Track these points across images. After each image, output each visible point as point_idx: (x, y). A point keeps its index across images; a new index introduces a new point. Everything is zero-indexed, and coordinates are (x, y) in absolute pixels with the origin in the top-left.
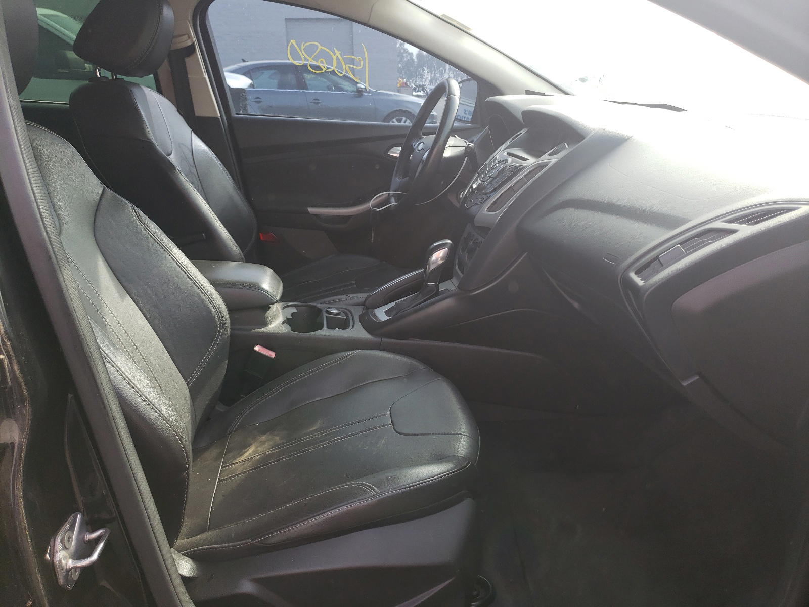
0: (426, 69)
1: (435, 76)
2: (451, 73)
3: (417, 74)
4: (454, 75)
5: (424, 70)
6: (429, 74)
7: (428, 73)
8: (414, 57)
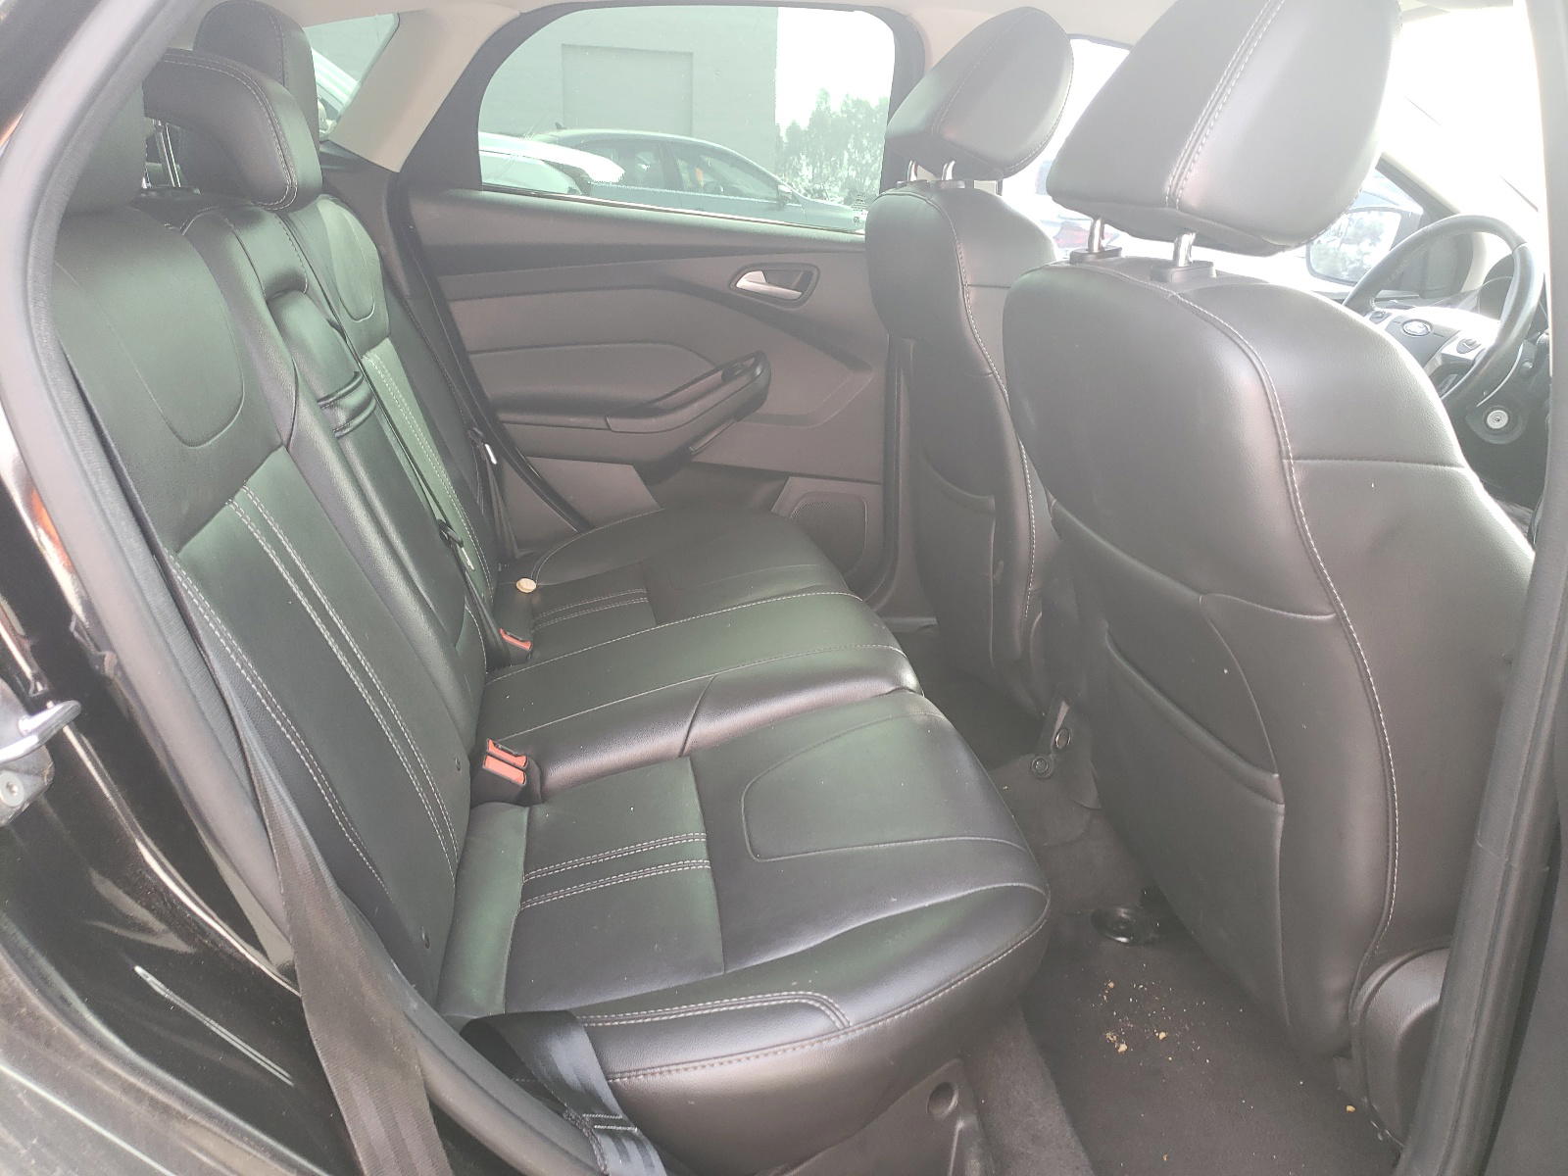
0: (803, 157)
1: (821, 172)
2: (851, 168)
3: (787, 165)
4: (857, 173)
5: (799, 158)
6: (811, 168)
7: (808, 165)
8: (783, 134)
